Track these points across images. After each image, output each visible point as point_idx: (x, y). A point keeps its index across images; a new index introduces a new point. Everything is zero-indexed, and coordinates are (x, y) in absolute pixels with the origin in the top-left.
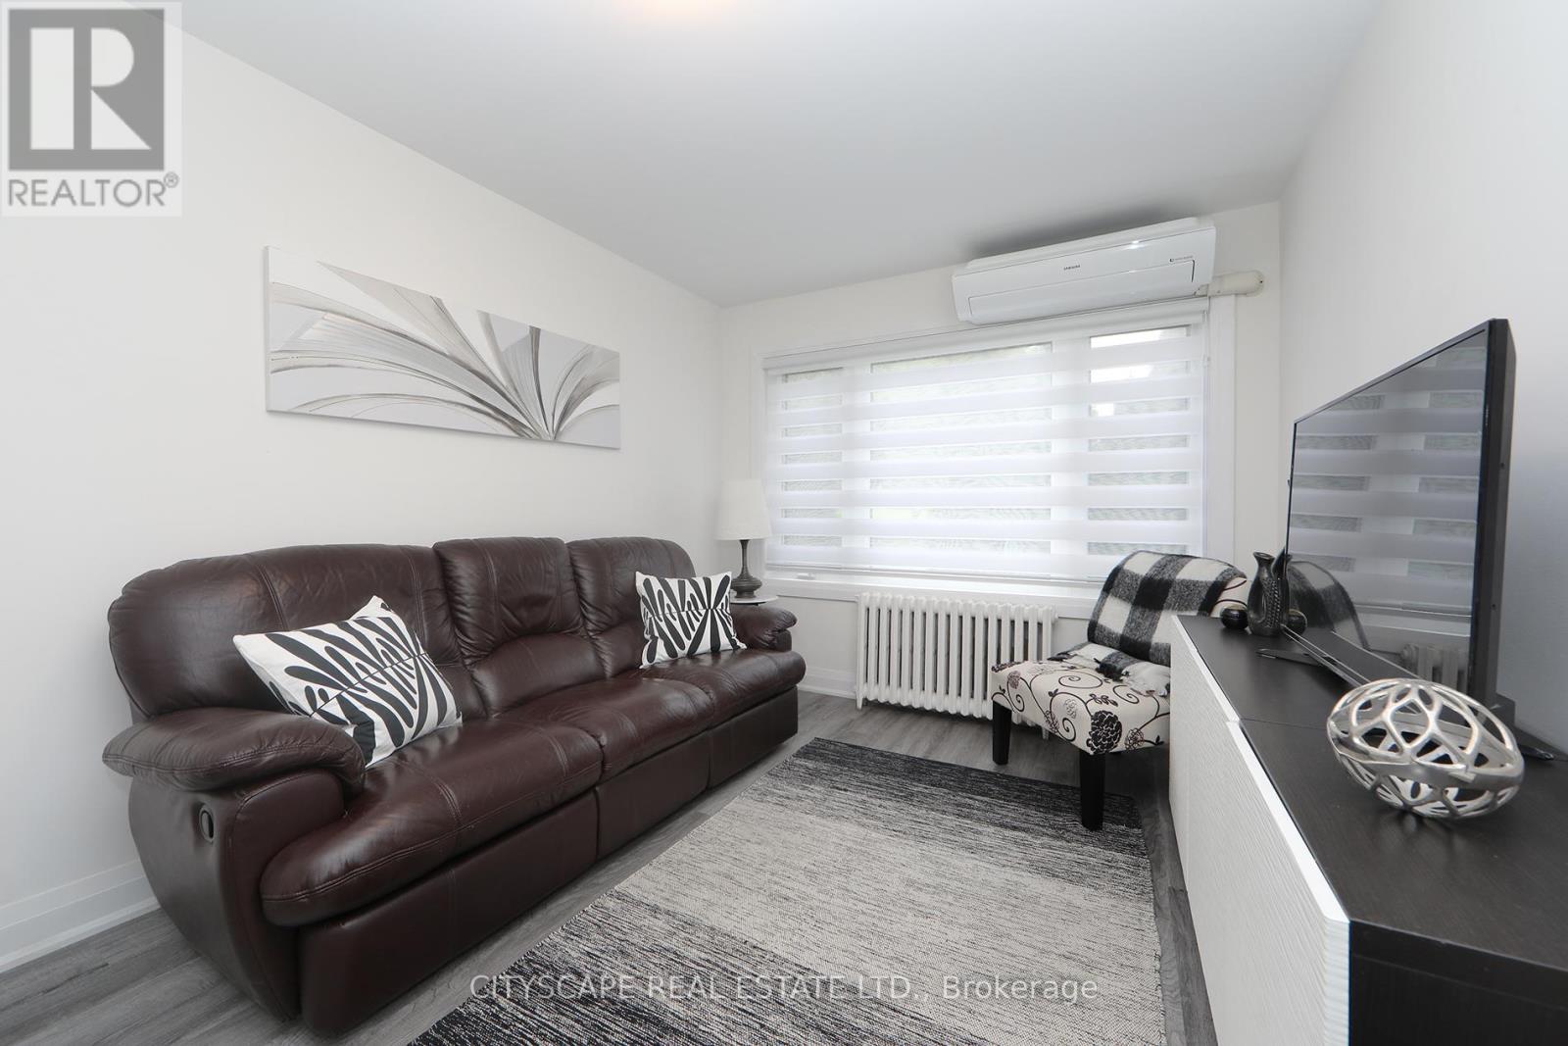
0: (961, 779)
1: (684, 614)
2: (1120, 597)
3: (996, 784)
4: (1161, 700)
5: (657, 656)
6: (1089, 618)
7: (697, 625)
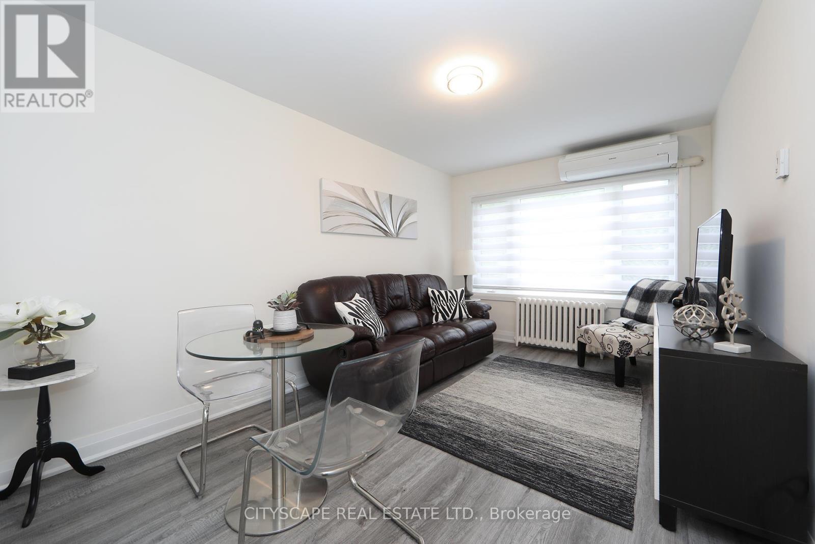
0: (564, 371)
1: (448, 304)
2: (635, 298)
3: (580, 372)
4: (650, 338)
5: (439, 320)
6: (621, 308)
7: (453, 308)
